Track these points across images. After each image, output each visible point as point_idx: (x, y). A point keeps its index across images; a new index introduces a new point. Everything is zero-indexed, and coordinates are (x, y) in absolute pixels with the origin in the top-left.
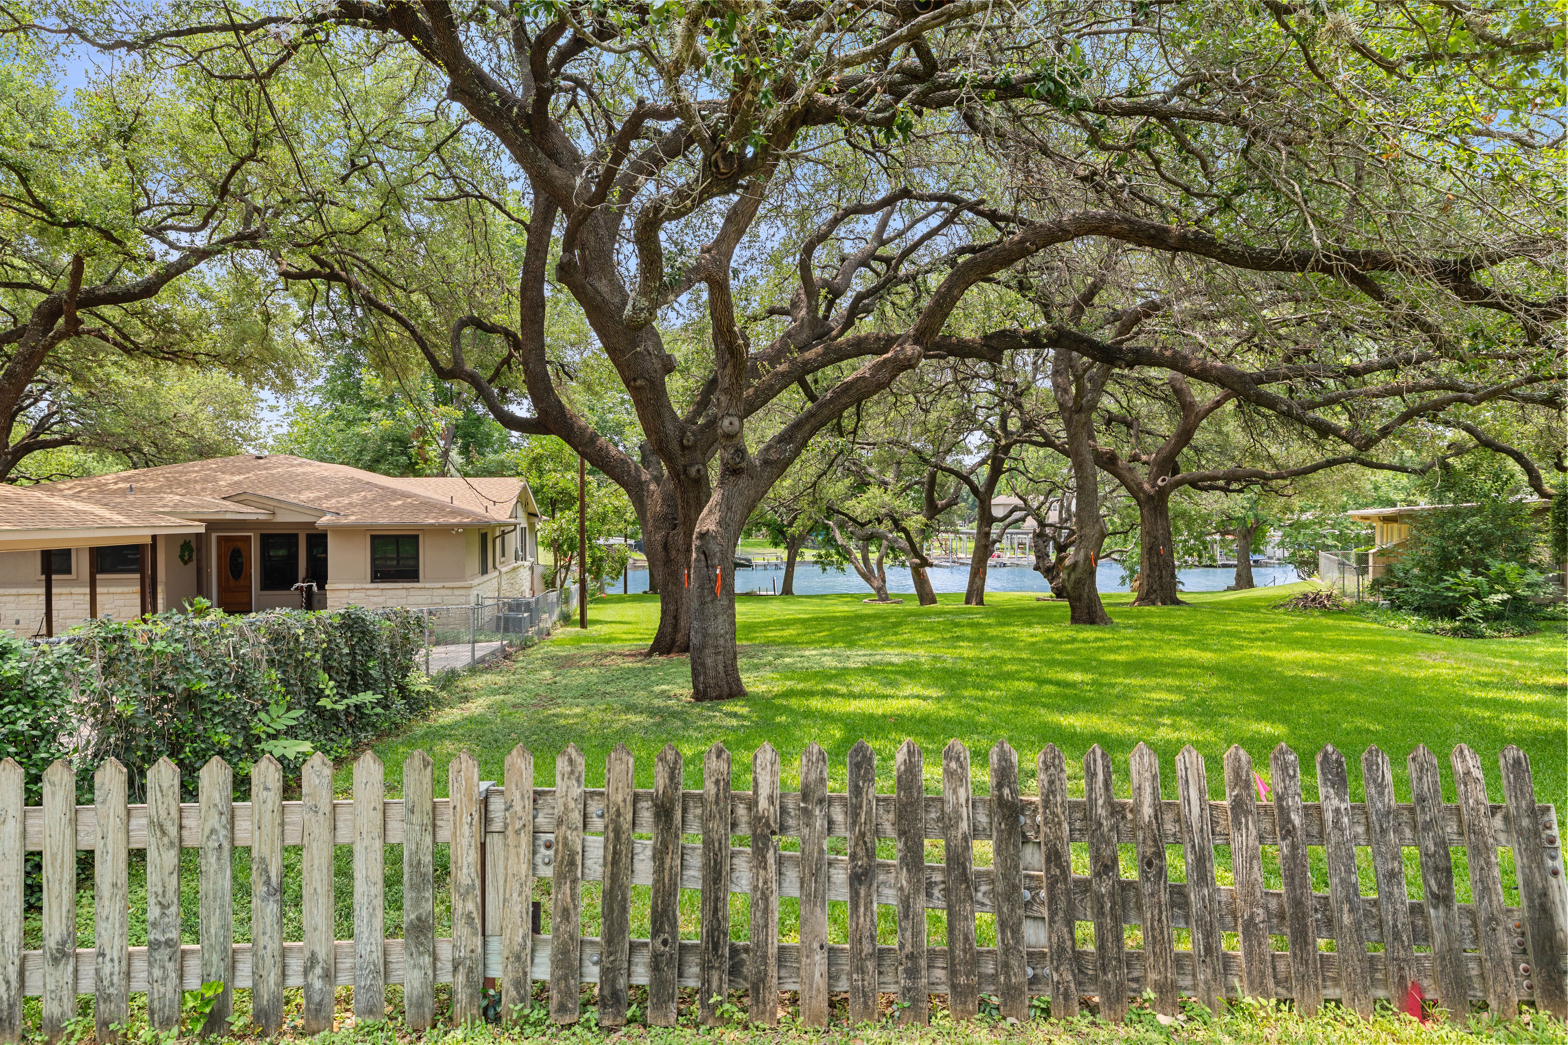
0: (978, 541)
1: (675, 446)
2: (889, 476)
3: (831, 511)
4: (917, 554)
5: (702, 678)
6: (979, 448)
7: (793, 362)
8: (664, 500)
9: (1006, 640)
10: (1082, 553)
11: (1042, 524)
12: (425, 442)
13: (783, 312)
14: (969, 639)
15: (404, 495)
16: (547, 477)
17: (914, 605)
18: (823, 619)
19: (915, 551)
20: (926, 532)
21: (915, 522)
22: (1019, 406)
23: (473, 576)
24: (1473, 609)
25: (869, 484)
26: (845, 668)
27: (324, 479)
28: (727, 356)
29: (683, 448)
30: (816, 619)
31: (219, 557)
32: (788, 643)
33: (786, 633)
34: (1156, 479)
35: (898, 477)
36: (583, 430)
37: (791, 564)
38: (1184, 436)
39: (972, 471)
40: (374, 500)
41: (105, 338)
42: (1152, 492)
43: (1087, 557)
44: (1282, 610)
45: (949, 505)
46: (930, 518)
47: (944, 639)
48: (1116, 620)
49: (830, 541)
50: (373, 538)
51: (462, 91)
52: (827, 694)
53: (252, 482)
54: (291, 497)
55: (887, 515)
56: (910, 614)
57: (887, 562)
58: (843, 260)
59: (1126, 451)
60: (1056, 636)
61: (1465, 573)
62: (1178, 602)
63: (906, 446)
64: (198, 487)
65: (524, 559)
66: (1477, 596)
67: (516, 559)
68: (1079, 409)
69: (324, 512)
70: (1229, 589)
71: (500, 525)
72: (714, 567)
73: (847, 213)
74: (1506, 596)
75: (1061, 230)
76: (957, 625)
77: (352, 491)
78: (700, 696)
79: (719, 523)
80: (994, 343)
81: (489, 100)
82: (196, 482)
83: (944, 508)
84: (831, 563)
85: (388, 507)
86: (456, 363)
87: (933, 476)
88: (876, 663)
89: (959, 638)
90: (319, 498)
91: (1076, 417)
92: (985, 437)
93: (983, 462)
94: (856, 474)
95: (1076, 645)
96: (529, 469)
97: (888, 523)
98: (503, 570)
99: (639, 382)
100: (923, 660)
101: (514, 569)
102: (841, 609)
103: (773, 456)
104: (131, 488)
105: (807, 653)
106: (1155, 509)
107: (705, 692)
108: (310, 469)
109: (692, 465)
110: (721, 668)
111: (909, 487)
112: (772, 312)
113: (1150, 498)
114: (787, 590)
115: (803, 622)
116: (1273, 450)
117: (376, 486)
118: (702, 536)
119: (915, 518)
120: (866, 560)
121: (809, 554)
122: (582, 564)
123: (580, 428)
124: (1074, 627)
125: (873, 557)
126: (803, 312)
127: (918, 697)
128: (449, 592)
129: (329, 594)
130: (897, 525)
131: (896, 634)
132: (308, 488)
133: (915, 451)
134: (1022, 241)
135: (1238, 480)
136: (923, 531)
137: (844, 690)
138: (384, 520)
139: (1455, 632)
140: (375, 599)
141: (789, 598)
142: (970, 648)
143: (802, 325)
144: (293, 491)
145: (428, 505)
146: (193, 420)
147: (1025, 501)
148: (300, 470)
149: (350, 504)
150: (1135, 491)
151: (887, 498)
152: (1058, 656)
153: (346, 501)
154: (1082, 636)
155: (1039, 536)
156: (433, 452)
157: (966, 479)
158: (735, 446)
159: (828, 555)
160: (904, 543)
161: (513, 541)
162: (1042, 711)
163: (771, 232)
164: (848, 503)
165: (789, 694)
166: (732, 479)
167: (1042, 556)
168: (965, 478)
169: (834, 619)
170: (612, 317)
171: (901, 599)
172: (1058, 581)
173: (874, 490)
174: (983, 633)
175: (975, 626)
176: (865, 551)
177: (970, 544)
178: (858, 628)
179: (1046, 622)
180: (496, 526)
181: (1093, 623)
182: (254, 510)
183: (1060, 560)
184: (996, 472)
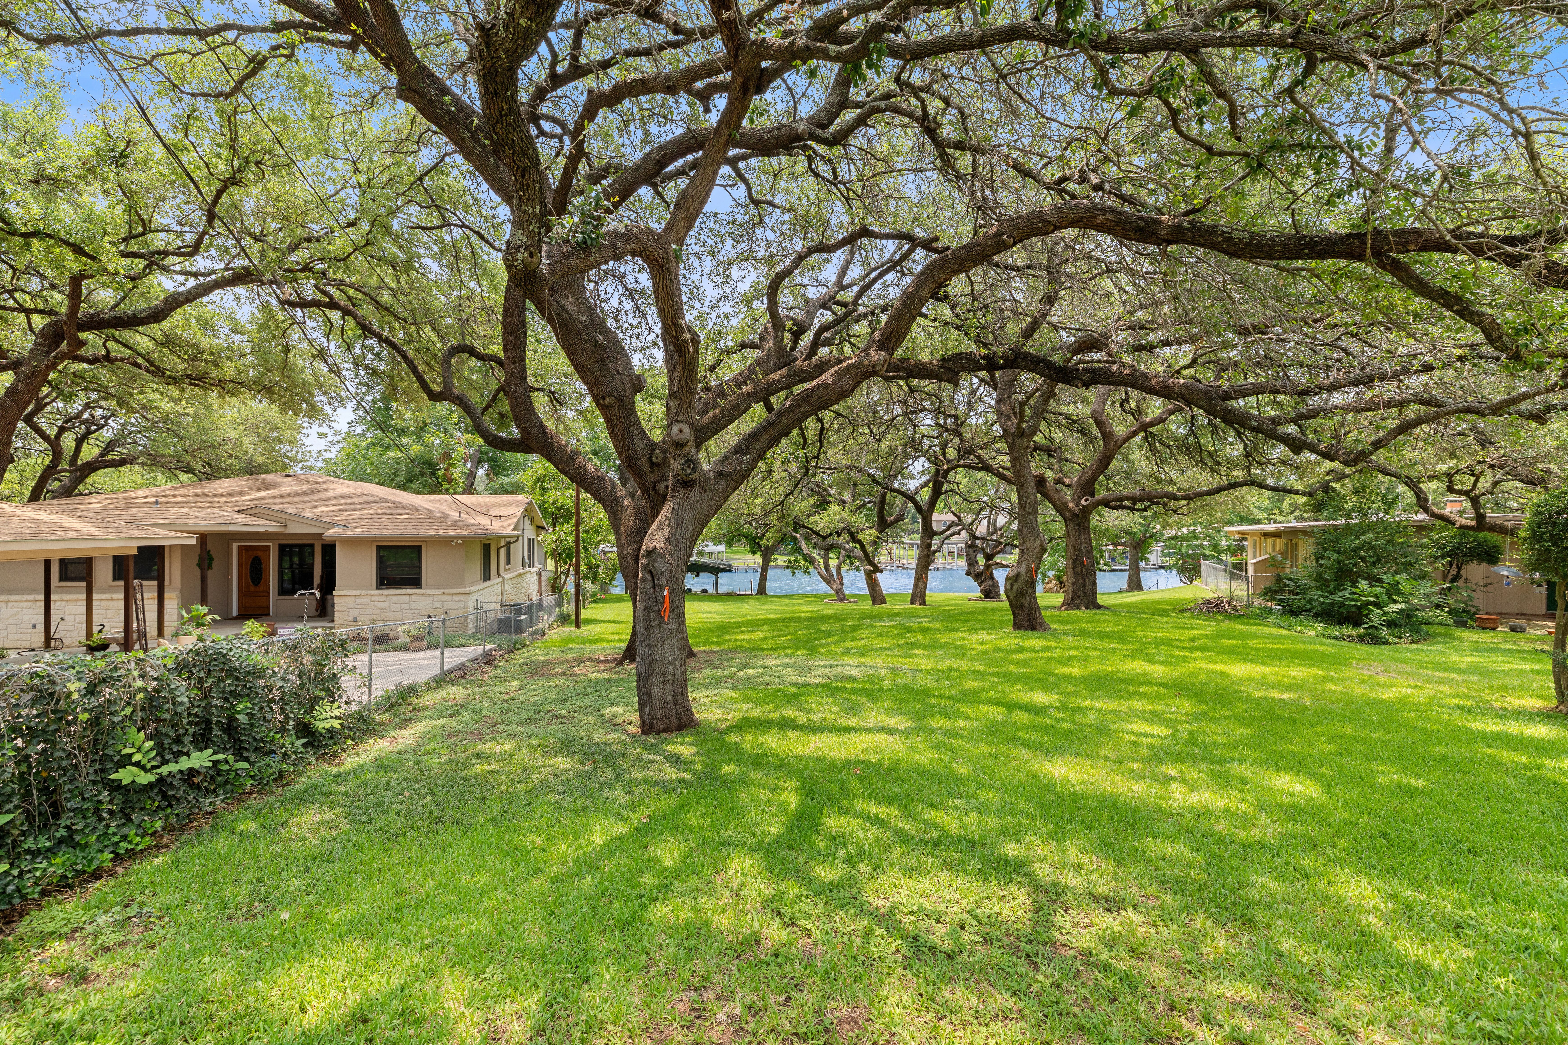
0: (921, 551)
1: (644, 463)
2: (846, 497)
3: (797, 525)
4: (870, 562)
5: (648, 709)
6: (922, 473)
7: (757, 383)
8: (637, 515)
9: (957, 647)
10: (1024, 566)
11: (973, 537)
12: (450, 464)
13: (753, 346)
14: (924, 647)
15: (413, 509)
16: (548, 494)
17: (867, 605)
18: (790, 620)
19: (868, 560)
20: (877, 543)
21: (868, 535)
22: (960, 435)
23: (473, 583)
24: (1376, 617)
25: (830, 502)
26: (806, 685)
27: (342, 495)
28: (676, 357)
29: (652, 465)
30: (783, 620)
31: (240, 565)
32: (754, 650)
33: (754, 636)
34: (1080, 499)
35: (854, 498)
36: (562, 448)
37: (765, 569)
38: (1105, 461)
39: (916, 492)
40: (384, 514)
41: (138, 366)
42: (1077, 510)
43: (1028, 569)
44: (1188, 614)
45: (896, 521)
46: (881, 531)
47: (899, 646)
48: (1053, 626)
49: (798, 550)
50: (379, 548)
51: (410, 89)
52: (786, 724)
53: (275, 497)
54: (306, 511)
55: (845, 529)
56: (866, 616)
57: (845, 567)
58: (807, 302)
59: (1050, 475)
60: (1003, 644)
61: (1363, 584)
62: (1099, 607)
63: (861, 470)
64: (222, 501)
65: (532, 565)
66: (1377, 605)
67: (523, 566)
68: (1021, 434)
69: (333, 525)
70: (1123, 591)
71: (505, 536)
72: (662, 588)
73: (811, 251)
74: (1403, 606)
75: (1042, 221)
76: (909, 630)
77: (365, 505)
78: (648, 728)
79: (668, 540)
80: (951, 365)
81: (443, 104)
82: (222, 496)
83: (893, 523)
84: (799, 568)
85: (394, 521)
86: (445, 386)
87: (883, 497)
88: (837, 678)
89: (913, 645)
90: (333, 512)
91: (1018, 441)
92: (927, 464)
93: (925, 485)
94: (819, 494)
95: (1027, 655)
96: (533, 488)
97: (846, 535)
98: (507, 576)
99: (608, 401)
100: (883, 672)
101: (520, 575)
102: (805, 609)
103: (729, 468)
104: (157, 502)
105: (770, 662)
106: (1079, 525)
107: (652, 725)
108: (332, 486)
109: (660, 481)
110: (669, 697)
111: (863, 506)
112: (743, 346)
113: (1075, 515)
114: (762, 591)
115: (771, 622)
116: (1174, 475)
117: (389, 501)
118: (649, 554)
119: (868, 531)
120: (827, 566)
121: (781, 560)
122: (577, 572)
123: (560, 447)
124: (1019, 633)
125: (833, 562)
126: (770, 344)
127: (882, 729)
128: (449, 598)
129: (336, 600)
130: (853, 537)
131: (854, 639)
132: (325, 503)
133: (869, 475)
134: (998, 235)
135: (1141, 500)
136: (875, 543)
137: (802, 718)
138: (387, 532)
139: (1361, 639)
140: (380, 605)
141: (762, 598)
142: (927, 657)
143: (769, 355)
144: (311, 505)
145: (432, 518)
146: (237, 443)
147: (959, 518)
148: (323, 487)
149: (361, 518)
150: (1061, 509)
151: (844, 515)
152: (1013, 669)
153: (358, 514)
154: (1028, 644)
155: (971, 547)
156: (457, 473)
157: (912, 499)
158: (685, 455)
159: (796, 561)
160: (858, 552)
161: (520, 550)
162: (1025, 754)
163: (742, 274)
164: (812, 519)
165: (744, 725)
166: (682, 491)
167: (972, 563)
168: (910, 498)
169: (799, 620)
170: (579, 335)
171: (856, 599)
172: (987, 584)
173: (834, 508)
174: (935, 640)
175: (925, 631)
176: (826, 558)
177: (914, 553)
178: (819, 631)
179: (991, 627)
180: (498, 537)
181: (1033, 629)
182: (265, 522)
183: (988, 567)
184: (937, 493)
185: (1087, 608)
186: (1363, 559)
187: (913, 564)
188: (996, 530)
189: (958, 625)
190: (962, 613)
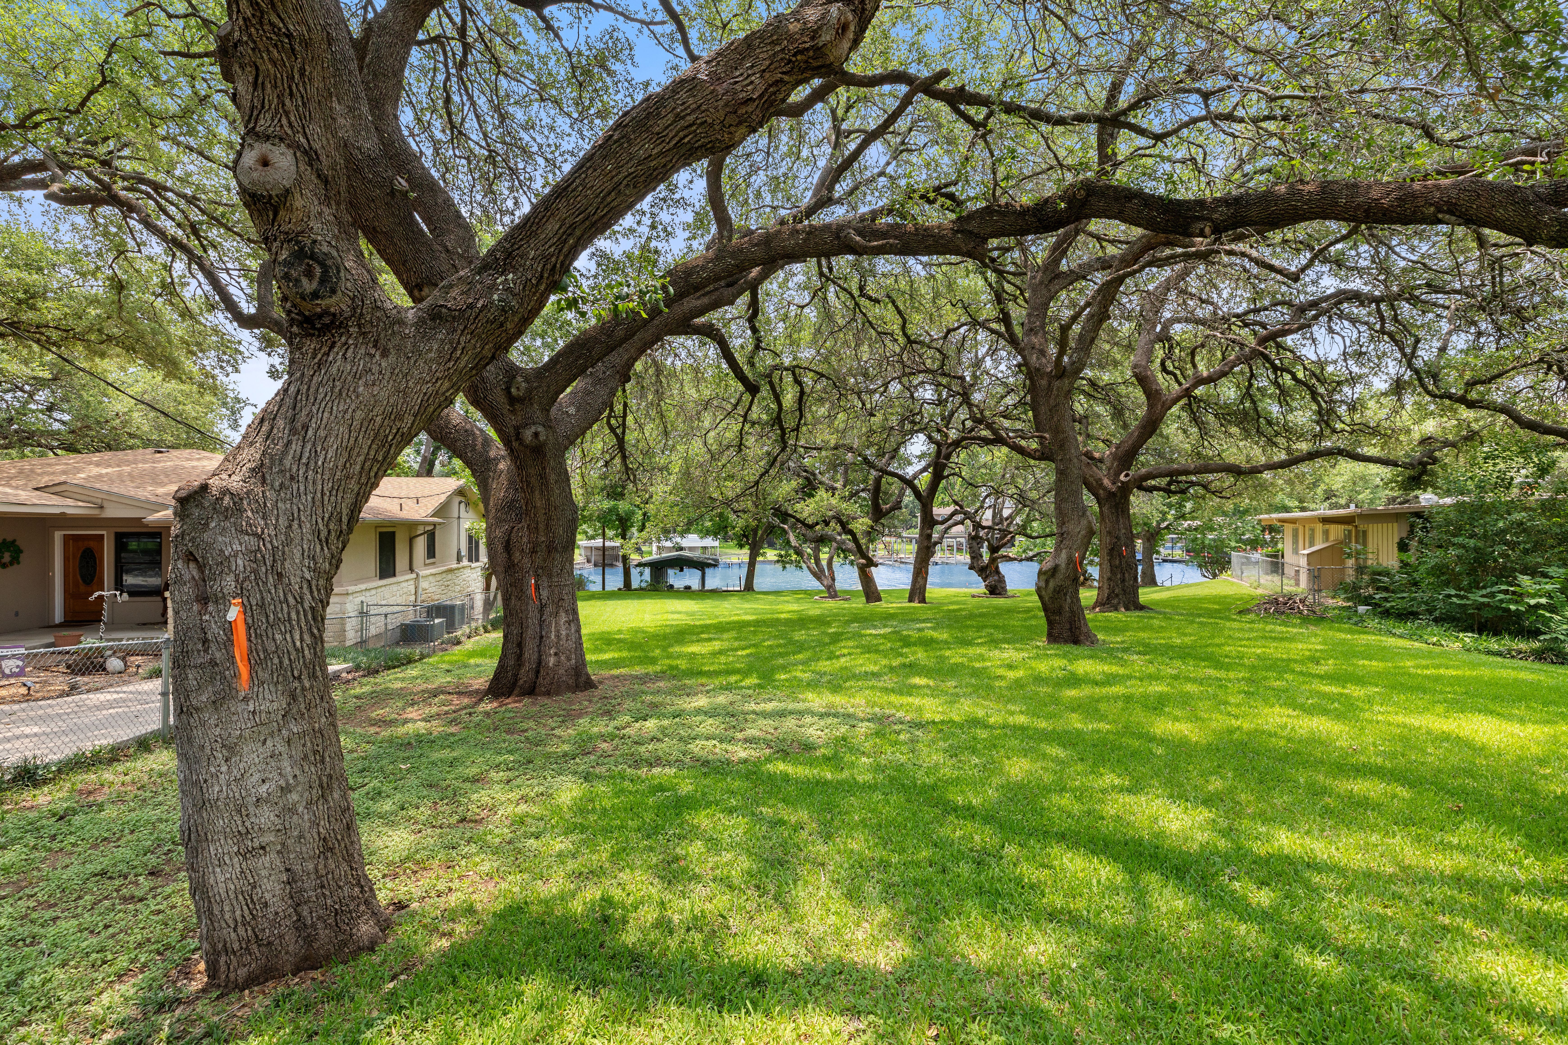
0: (920, 544)
1: (498, 397)
2: (837, 483)
3: (784, 515)
4: (864, 556)
6: (920, 457)
10: (1064, 555)
11: (977, 527)
14: (927, 673)
17: (859, 604)
19: (861, 552)
20: (871, 534)
21: (861, 524)
24: (1558, 625)
25: (817, 488)
29: (512, 400)
31: (66, 559)
34: (1120, 474)
35: (846, 484)
37: (752, 564)
38: (1149, 428)
39: (915, 476)
42: (1114, 488)
43: (1070, 560)
45: (893, 510)
46: (875, 521)
47: (892, 670)
48: (1100, 637)
49: (787, 543)
55: (834, 517)
56: (855, 619)
57: (837, 561)
60: (1042, 667)
61: (1525, 581)
62: (1142, 608)
63: (852, 450)
65: (474, 558)
66: (1553, 608)
67: (459, 560)
68: (1061, 373)
72: (222, 601)
83: (889, 512)
84: (791, 562)
87: (878, 481)
91: (1057, 383)
92: (927, 445)
93: (924, 470)
94: (805, 478)
95: (1086, 690)
97: (836, 525)
98: (425, 572)
101: (451, 571)
102: (788, 608)
106: (1116, 506)
109: (526, 426)
111: (857, 494)
113: (1111, 495)
114: (749, 587)
119: (861, 520)
120: (818, 561)
121: (771, 554)
124: (1058, 649)
125: (824, 557)
130: (844, 527)
133: (862, 456)
136: (869, 533)
139: (1539, 656)
141: (748, 596)
147: (961, 507)
150: (1093, 487)
151: (834, 501)
155: (974, 538)
159: (786, 555)
160: (851, 545)
161: (454, 541)
164: (798, 506)
167: (976, 556)
168: (909, 483)
172: (992, 579)
173: (822, 494)
174: (942, 659)
175: (928, 643)
176: (817, 551)
177: (913, 547)
178: (791, 642)
179: (1016, 638)
180: (411, 526)
181: (1076, 642)
182: (70, 502)
183: (993, 560)
184: (938, 477)
185: (1127, 609)
186: (1513, 545)
187: (911, 558)
188: (1002, 520)
189: (971, 634)
190: (971, 616)
